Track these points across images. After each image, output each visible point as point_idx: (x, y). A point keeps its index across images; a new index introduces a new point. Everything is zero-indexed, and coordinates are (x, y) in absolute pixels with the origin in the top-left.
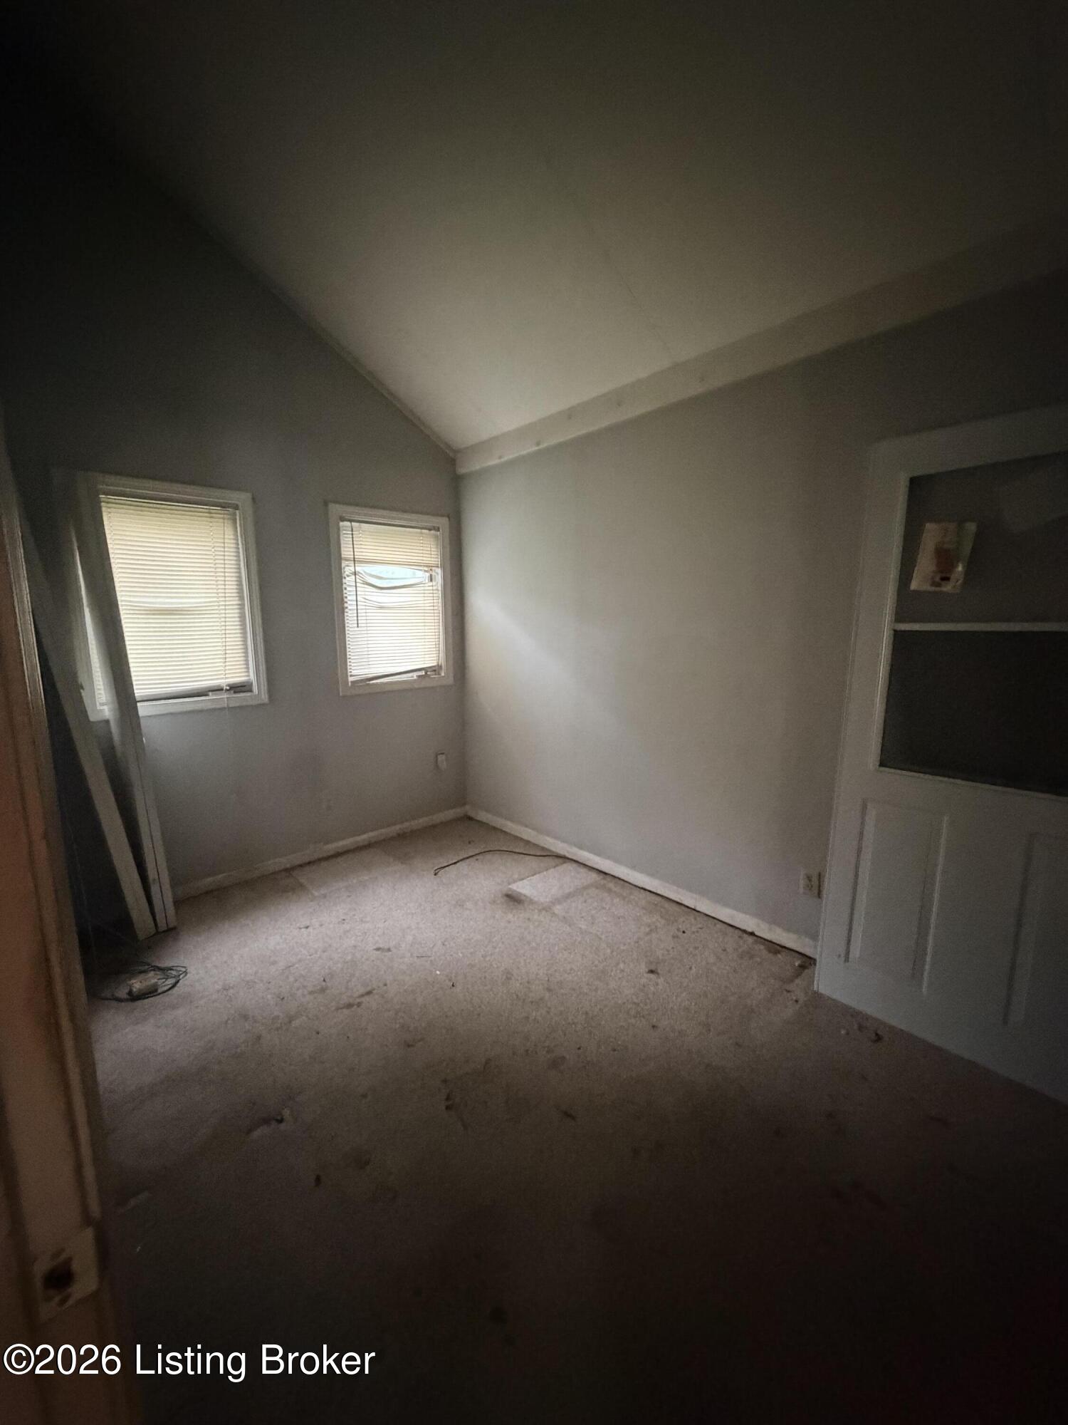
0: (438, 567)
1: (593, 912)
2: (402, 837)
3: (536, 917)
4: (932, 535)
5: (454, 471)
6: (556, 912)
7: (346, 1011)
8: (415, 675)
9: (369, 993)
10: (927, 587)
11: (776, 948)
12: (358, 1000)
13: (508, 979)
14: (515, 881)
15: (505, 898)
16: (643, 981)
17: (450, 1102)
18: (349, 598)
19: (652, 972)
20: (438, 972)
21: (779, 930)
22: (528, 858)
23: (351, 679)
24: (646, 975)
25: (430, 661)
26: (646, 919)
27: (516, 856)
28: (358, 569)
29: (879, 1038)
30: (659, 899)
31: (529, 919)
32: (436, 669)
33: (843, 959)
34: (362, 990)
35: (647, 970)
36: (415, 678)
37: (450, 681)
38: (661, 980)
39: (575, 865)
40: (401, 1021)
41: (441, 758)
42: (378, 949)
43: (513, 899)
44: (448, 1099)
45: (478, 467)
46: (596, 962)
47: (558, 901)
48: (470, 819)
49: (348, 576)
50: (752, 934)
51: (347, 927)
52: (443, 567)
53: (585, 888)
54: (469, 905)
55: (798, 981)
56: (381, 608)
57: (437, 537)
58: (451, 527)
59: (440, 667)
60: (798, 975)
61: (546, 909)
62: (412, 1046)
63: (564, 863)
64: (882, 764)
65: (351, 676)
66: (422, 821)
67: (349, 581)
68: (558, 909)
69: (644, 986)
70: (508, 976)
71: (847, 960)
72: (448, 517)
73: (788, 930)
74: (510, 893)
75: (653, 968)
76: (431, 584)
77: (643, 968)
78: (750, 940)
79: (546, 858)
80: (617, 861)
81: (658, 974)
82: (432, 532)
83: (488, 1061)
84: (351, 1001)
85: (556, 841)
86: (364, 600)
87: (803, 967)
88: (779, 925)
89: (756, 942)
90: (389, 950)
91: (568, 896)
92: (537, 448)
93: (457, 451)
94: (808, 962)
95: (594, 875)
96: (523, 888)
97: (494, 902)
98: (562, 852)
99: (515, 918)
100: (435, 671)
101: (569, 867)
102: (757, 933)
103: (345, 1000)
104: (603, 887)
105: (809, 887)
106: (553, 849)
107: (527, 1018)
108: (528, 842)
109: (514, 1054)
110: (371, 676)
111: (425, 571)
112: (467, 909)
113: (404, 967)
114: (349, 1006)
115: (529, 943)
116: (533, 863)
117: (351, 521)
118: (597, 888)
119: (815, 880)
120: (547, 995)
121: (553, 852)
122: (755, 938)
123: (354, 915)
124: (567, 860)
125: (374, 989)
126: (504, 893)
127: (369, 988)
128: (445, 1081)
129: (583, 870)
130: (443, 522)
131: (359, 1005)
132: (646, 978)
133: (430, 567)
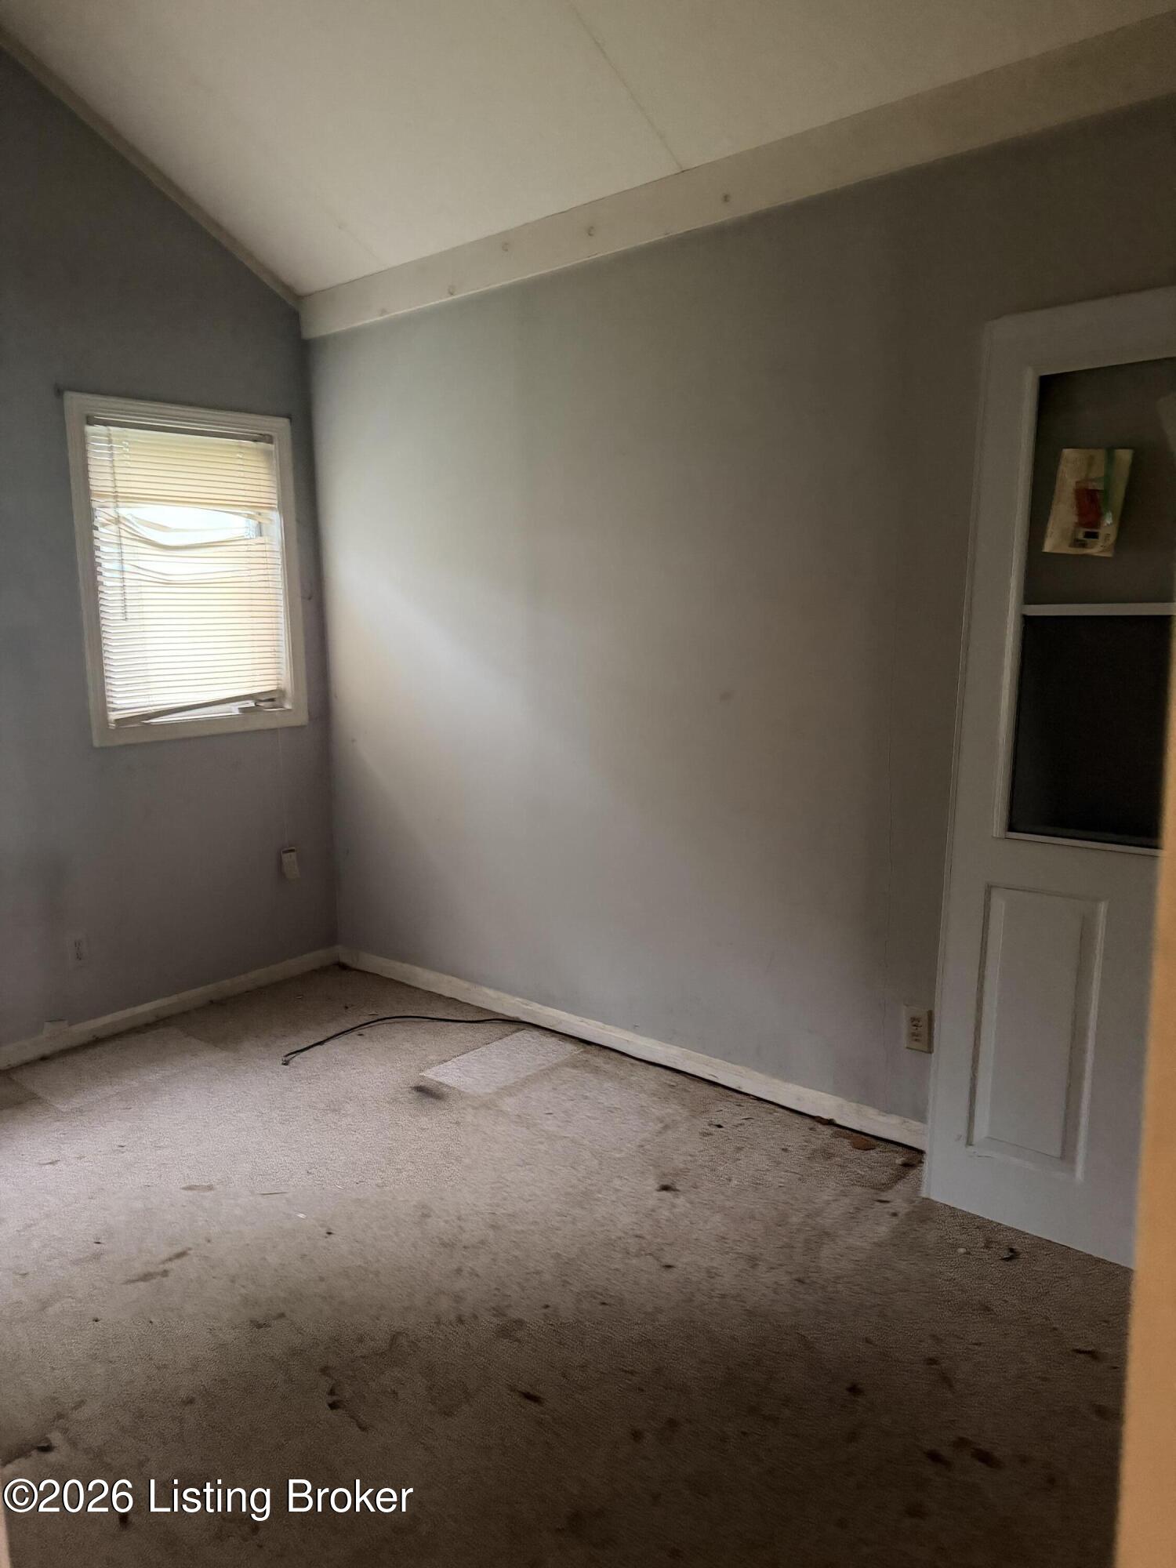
0: (271, 509)
1: (569, 1105)
2: (219, 1005)
3: (469, 1118)
4: (1071, 467)
5: (299, 333)
6: (505, 1108)
7: (141, 1285)
8: (234, 709)
9: (181, 1255)
10: (1066, 549)
11: (865, 1141)
12: (162, 1267)
13: (425, 1216)
14: (430, 1065)
15: (416, 1094)
16: (651, 1203)
17: (335, 1398)
18: (106, 565)
19: (665, 1188)
20: (301, 1216)
21: (871, 1112)
22: (453, 1025)
23: (113, 716)
24: (656, 1194)
25: (263, 684)
26: (656, 1111)
27: (431, 1025)
28: (123, 512)
29: (1013, 1255)
30: (678, 1078)
31: (457, 1123)
32: (272, 698)
33: (963, 1141)
34: (166, 1252)
35: (657, 1186)
36: (237, 712)
37: (302, 718)
38: (680, 1201)
39: (536, 1033)
40: (243, 1291)
41: (286, 857)
42: (190, 1188)
43: (427, 1093)
44: (332, 1392)
45: (344, 328)
46: (575, 1182)
47: (508, 1090)
48: (343, 967)
49: (104, 525)
50: (830, 1123)
51: (128, 1156)
52: (283, 509)
53: (554, 1068)
54: (350, 1108)
55: (899, 1186)
56: (168, 584)
57: (268, 454)
58: (294, 432)
59: (281, 692)
60: (898, 1178)
61: (486, 1105)
62: (266, 1325)
63: (518, 1030)
64: (1012, 827)
65: (114, 710)
66: (259, 976)
67: (105, 535)
68: (509, 1104)
69: (653, 1211)
70: (425, 1213)
71: (969, 1143)
72: (289, 417)
73: (888, 1111)
74: (422, 1084)
75: (666, 1182)
76: (260, 540)
77: (652, 1183)
78: (828, 1131)
79: (488, 1026)
80: (606, 1019)
81: (675, 1190)
82: (262, 445)
83: (394, 1338)
84: (151, 1269)
85: (502, 995)
86: (136, 570)
87: (908, 1165)
88: (873, 1104)
89: (835, 1135)
90: (210, 1188)
91: (527, 1081)
92: (450, 298)
93: (300, 298)
94: (913, 1157)
95: (570, 1048)
96: (445, 1074)
97: (395, 1101)
98: (511, 1013)
99: (432, 1122)
100: (272, 700)
101: (526, 1036)
102: (839, 1121)
103: (139, 1268)
104: (585, 1065)
105: (915, 1036)
106: (497, 1008)
107: (459, 1271)
108: (452, 1001)
109: (438, 1323)
110: (152, 709)
111: (250, 516)
112: (346, 1115)
113: (238, 1212)
114: (146, 1277)
115: (458, 1159)
116: (460, 1034)
117: (106, 424)
118: (575, 1067)
119: (924, 1022)
120: (491, 1233)
121: (498, 1014)
122: (835, 1129)
123: (140, 1138)
124: (521, 1027)
125: (190, 1249)
126: (412, 1084)
127: (178, 1249)
128: (325, 1371)
129: (552, 1042)
130: (280, 426)
131: (165, 1273)
132: (654, 1198)
133: (255, 509)
